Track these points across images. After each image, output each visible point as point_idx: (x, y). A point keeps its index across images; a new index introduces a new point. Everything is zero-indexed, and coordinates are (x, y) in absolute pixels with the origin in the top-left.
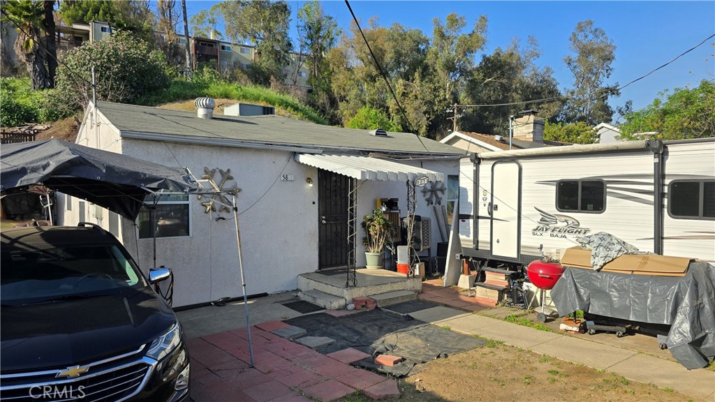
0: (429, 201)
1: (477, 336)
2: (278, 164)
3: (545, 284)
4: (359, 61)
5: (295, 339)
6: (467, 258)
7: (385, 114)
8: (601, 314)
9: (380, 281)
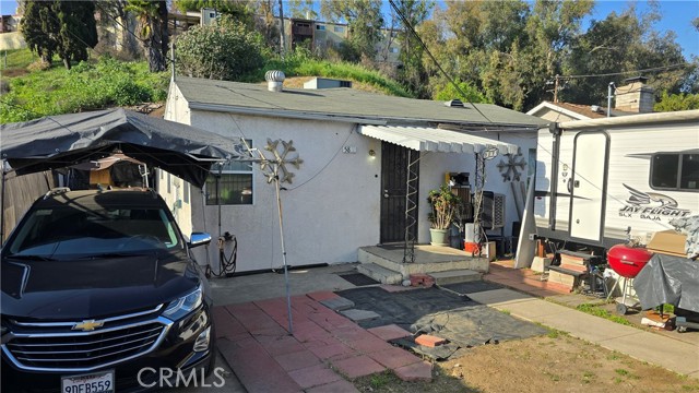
0: (506, 177)
1: (539, 324)
2: (342, 135)
3: (629, 271)
4: (453, 34)
5: (340, 311)
6: (543, 239)
7: (475, 87)
8: (693, 310)
9: (442, 259)
